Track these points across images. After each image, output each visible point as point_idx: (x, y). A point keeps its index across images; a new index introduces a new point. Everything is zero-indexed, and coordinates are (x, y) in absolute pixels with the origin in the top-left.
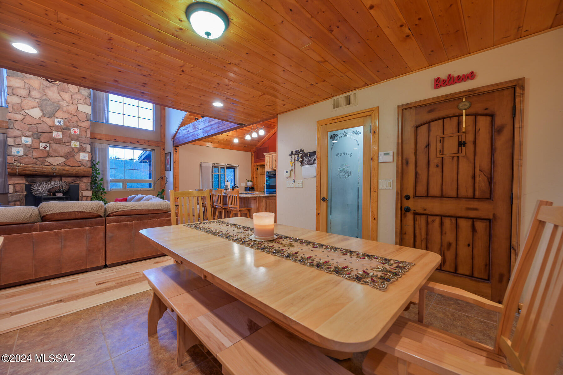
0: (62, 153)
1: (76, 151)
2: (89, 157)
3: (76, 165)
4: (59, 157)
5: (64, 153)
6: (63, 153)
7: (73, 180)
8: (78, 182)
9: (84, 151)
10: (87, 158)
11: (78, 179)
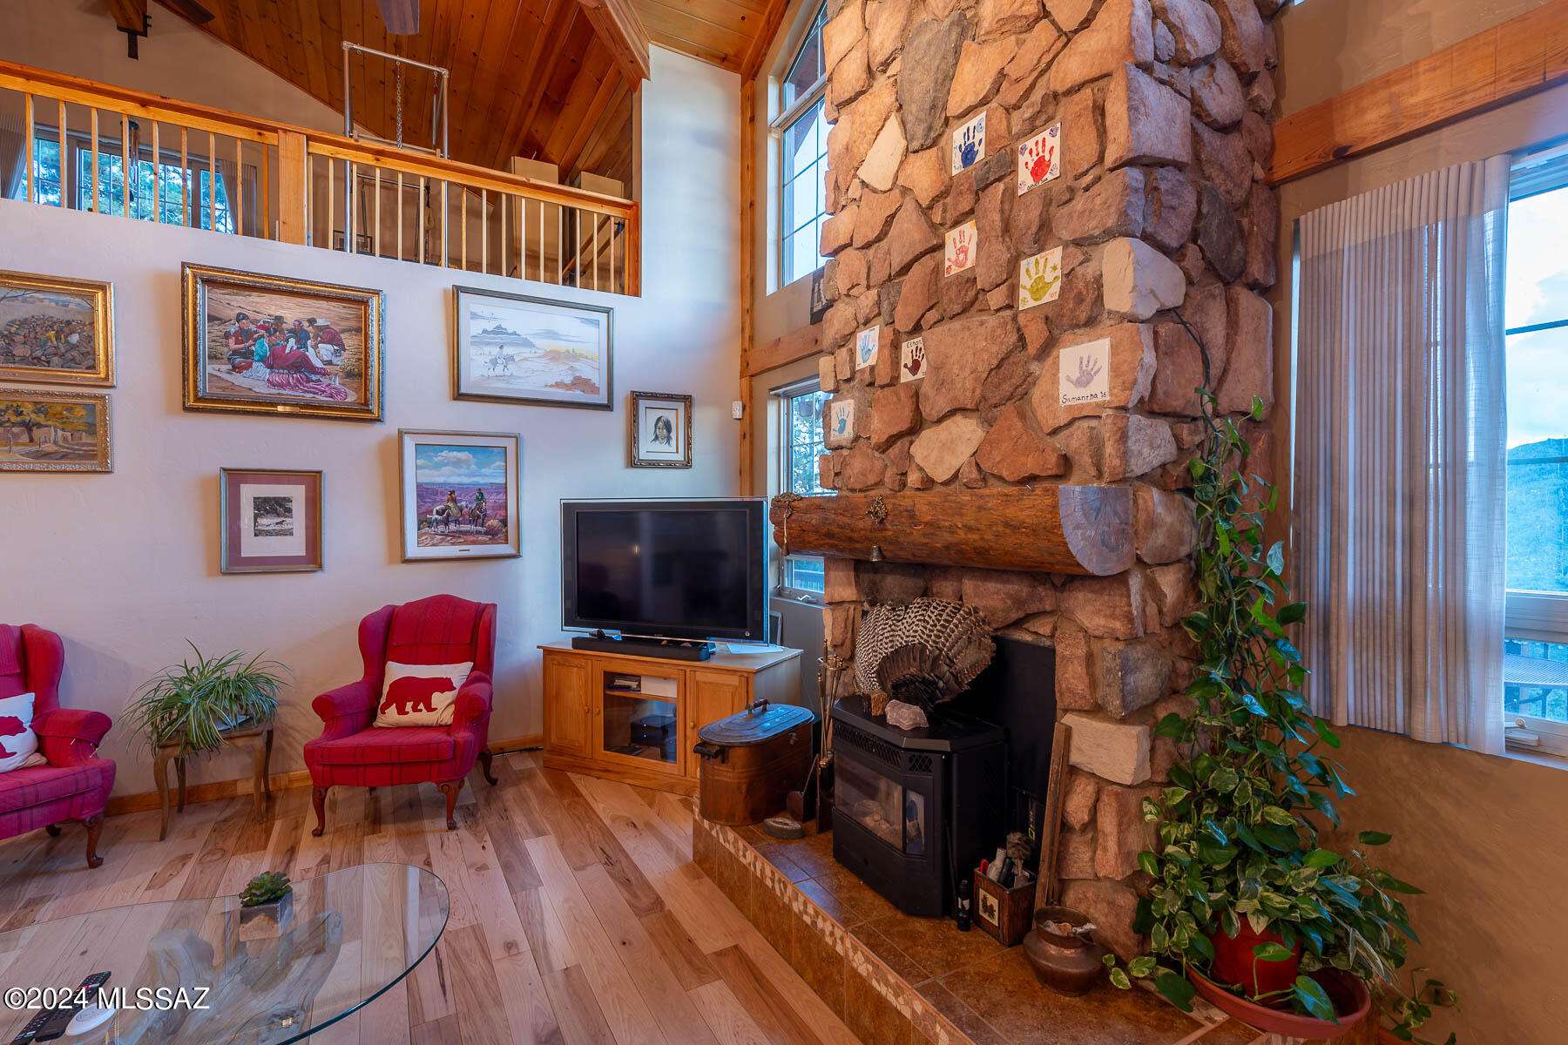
0: (965, 387)
1: (1035, 334)
2: (1115, 370)
3: (1031, 465)
4: (958, 418)
5: (976, 379)
6: (969, 384)
7: (1019, 602)
8: (1043, 627)
9: (1091, 322)
10: (1100, 388)
11: (1048, 599)
